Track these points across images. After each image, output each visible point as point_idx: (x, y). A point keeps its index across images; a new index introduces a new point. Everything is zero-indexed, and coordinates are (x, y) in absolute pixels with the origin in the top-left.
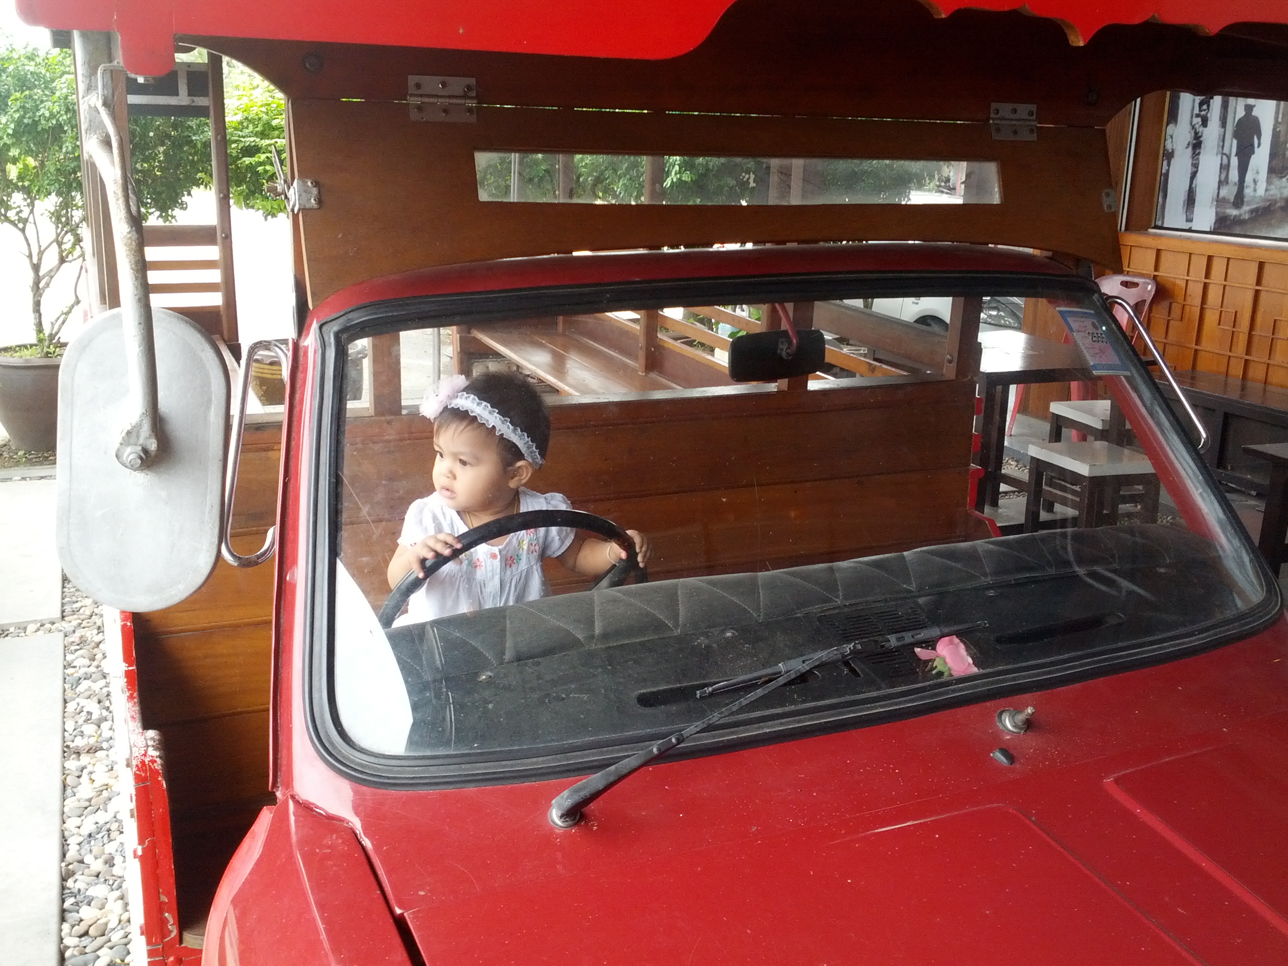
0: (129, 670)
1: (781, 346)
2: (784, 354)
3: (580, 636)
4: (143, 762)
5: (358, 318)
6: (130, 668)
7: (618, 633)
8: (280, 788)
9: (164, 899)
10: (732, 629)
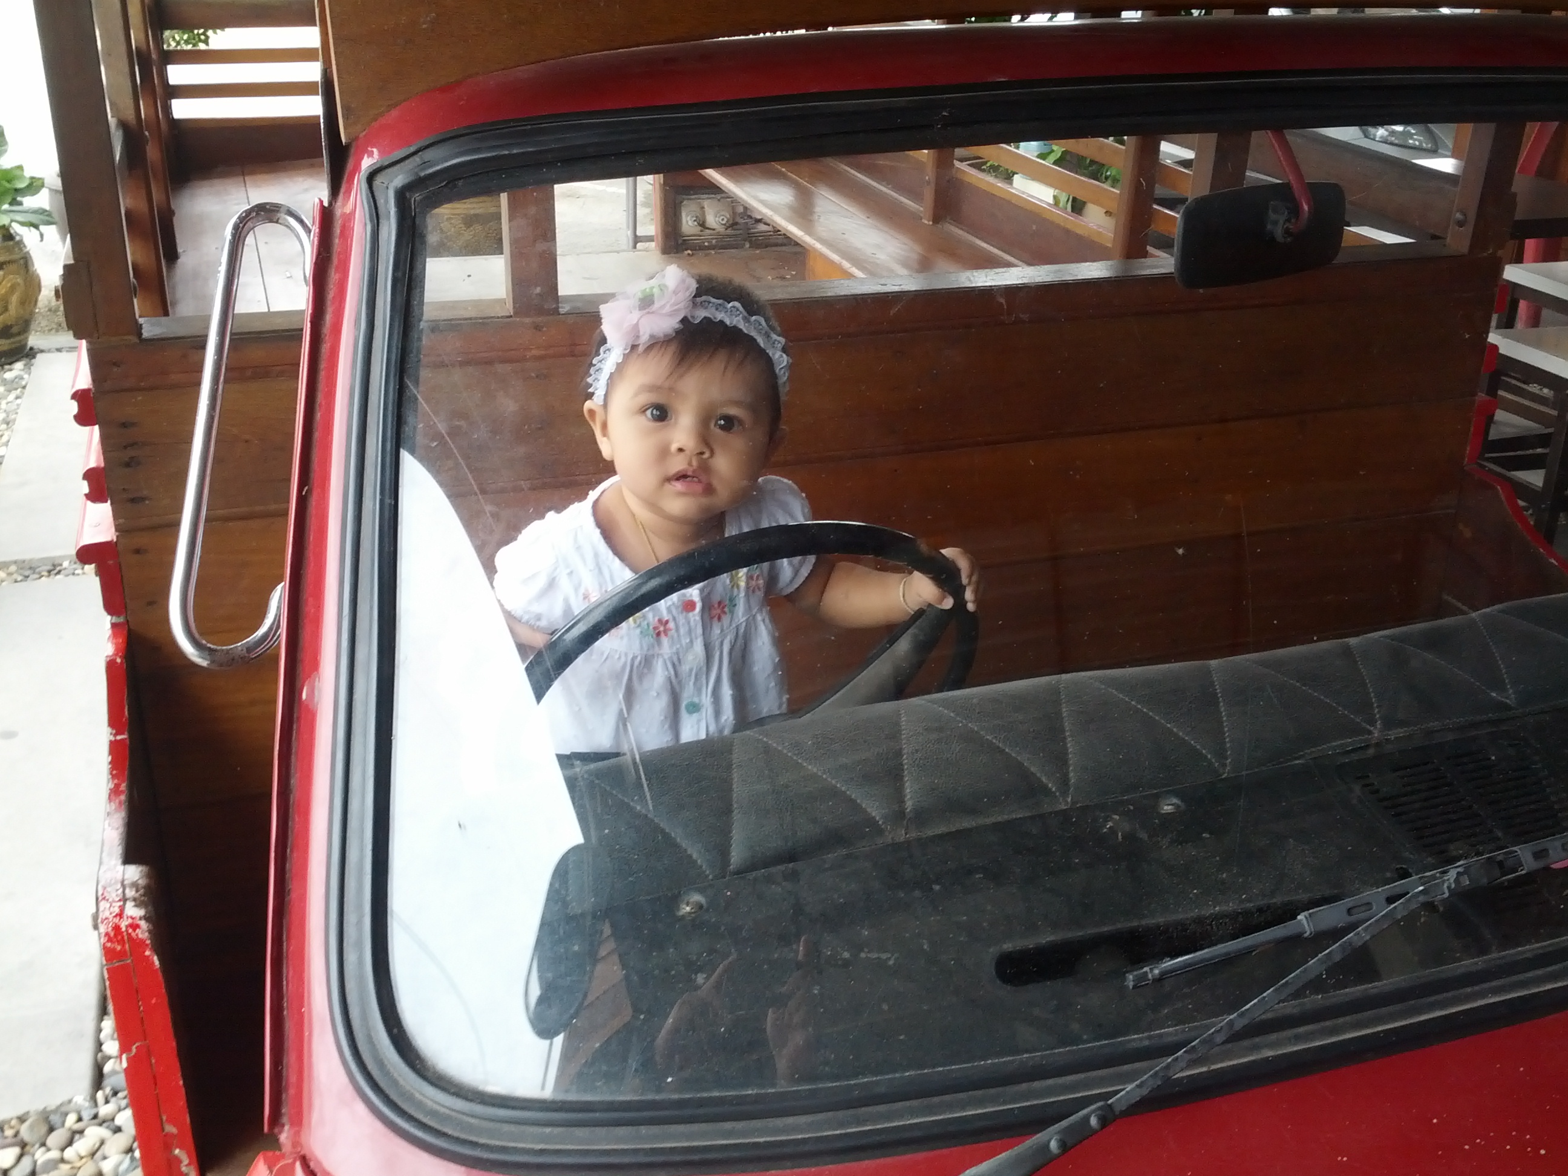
0: (116, 741)
1: (1272, 216)
2: (1279, 233)
3: (875, 810)
4: (117, 928)
5: (444, 159)
6: (119, 737)
7: (953, 806)
8: (286, 1128)
9: (170, 1129)
10: (1175, 793)
